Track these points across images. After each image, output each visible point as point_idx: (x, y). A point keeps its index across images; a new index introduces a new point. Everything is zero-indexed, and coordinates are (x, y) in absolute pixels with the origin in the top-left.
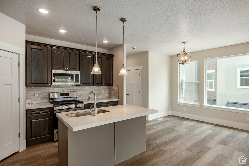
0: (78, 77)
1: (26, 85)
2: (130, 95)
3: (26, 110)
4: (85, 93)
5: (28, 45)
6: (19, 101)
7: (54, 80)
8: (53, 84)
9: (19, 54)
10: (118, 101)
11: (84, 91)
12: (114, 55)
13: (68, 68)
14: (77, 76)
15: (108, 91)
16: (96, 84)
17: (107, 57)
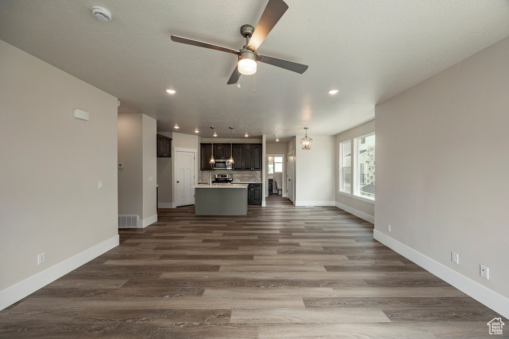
1: (201, 169)
5: (202, 146)
6: (194, 178)
8: (215, 168)
9: (194, 153)
13: (224, 158)
16: (246, 169)
17: (255, 146)
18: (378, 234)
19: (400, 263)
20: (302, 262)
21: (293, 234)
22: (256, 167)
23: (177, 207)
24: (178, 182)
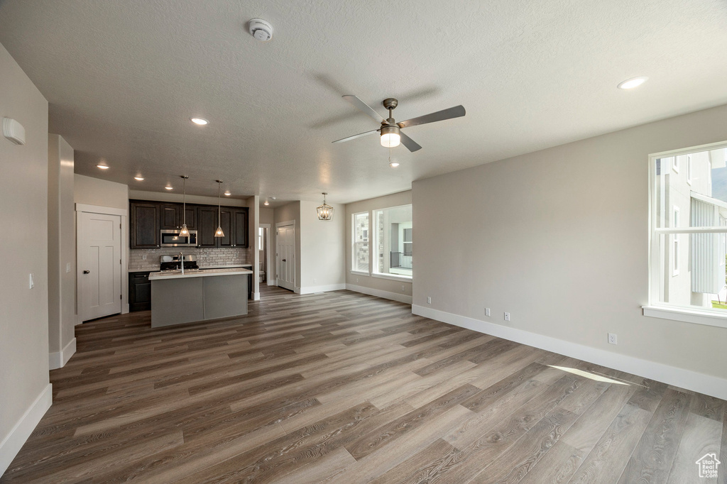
0: (194, 237)
1: (130, 247)
3: (129, 273)
4: (209, 257)
5: (132, 205)
6: (121, 263)
7: (164, 241)
9: (121, 216)
12: (249, 207)
13: (181, 227)
15: (244, 255)
16: (222, 245)
17: (238, 211)
18: (417, 309)
19: (446, 328)
20: (378, 347)
21: (340, 324)
22: (239, 242)
23: (84, 322)
24: (85, 272)
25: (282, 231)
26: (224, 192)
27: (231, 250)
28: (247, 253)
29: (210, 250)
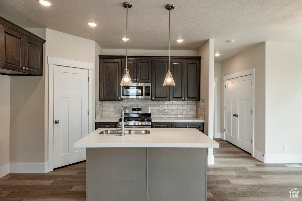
0: (149, 89)
1: (100, 98)
2: (238, 116)
3: (96, 123)
4: (162, 110)
5: (101, 60)
6: (88, 114)
7: (124, 94)
8: (123, 97)
9: (89, 70)
10: (203, 123)
11: (160, 107)
12: (201, 57)
13: (138, 80)
14: (147, 88)
15: (195, 108)
16: (174, 98)
17: (189, 61)
22: (191, 95)
23: (54, 169)
24: (56, 122)
25: (230, 85)
26: (176, 38)
27: (182, 103)
28: (198, 106)
29: (163, 103)
